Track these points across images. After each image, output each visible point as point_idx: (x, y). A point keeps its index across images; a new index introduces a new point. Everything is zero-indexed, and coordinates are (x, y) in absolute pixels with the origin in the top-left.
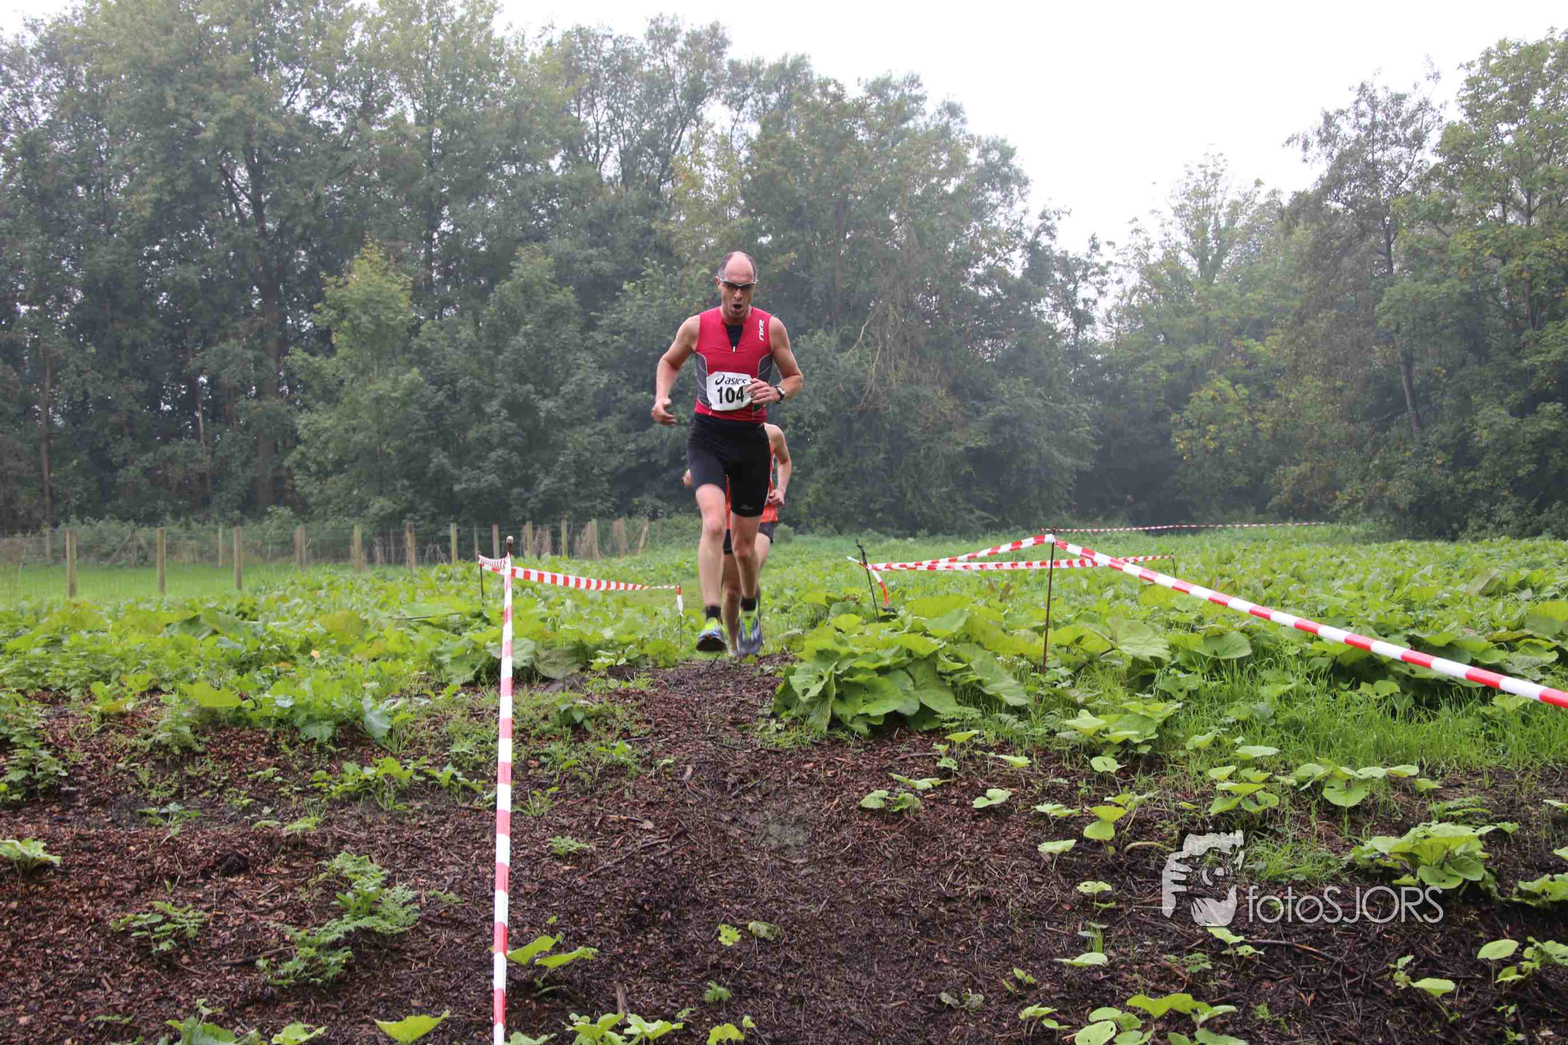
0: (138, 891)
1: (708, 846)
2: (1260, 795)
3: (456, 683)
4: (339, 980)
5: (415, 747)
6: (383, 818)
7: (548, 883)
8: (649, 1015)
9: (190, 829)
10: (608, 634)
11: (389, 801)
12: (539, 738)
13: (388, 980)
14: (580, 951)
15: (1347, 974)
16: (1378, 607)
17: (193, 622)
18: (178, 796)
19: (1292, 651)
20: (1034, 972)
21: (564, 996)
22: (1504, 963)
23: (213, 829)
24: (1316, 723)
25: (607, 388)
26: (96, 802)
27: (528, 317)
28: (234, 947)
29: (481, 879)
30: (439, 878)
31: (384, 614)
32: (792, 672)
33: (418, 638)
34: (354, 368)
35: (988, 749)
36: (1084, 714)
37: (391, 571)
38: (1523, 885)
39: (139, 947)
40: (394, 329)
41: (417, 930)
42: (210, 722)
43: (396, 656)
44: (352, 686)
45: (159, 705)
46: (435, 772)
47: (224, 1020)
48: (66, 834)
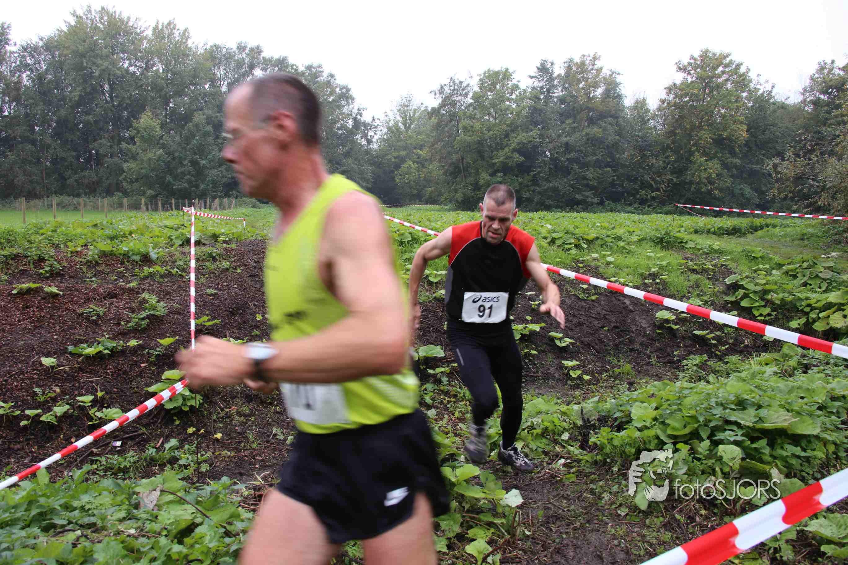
0: (85, 302)
3: (177, 245)
4: (145, 329)
5: (165, 263)
6: (156, 283)
7: (206, 302)
8: (237, 338)
9: (100, 285)
10: (223, 231)
11: (158, 279)
12: (202, 261)
13: (160, 329)
14: (216, 321)
15: (432, 326)
17: (95, 226)
18: (95, 276)
19: (423, 239)
23: (106, 285)
26: (70, 277)
27: (197, 134)
28: (114, 319)
29: (186, 301)
30: (173, 300)
31: (153, 225)
33: (165, 231)
34: (142, 149)
37: (153, 213)
39: (86, 318)
40: (154, 137)
41: (168, 315)
42: (103, 254)
43: (158, 237)
44: (145, 245)
45: (88, 249)
46: (171, 270)
47: (112, 339)
48: (63, 286)
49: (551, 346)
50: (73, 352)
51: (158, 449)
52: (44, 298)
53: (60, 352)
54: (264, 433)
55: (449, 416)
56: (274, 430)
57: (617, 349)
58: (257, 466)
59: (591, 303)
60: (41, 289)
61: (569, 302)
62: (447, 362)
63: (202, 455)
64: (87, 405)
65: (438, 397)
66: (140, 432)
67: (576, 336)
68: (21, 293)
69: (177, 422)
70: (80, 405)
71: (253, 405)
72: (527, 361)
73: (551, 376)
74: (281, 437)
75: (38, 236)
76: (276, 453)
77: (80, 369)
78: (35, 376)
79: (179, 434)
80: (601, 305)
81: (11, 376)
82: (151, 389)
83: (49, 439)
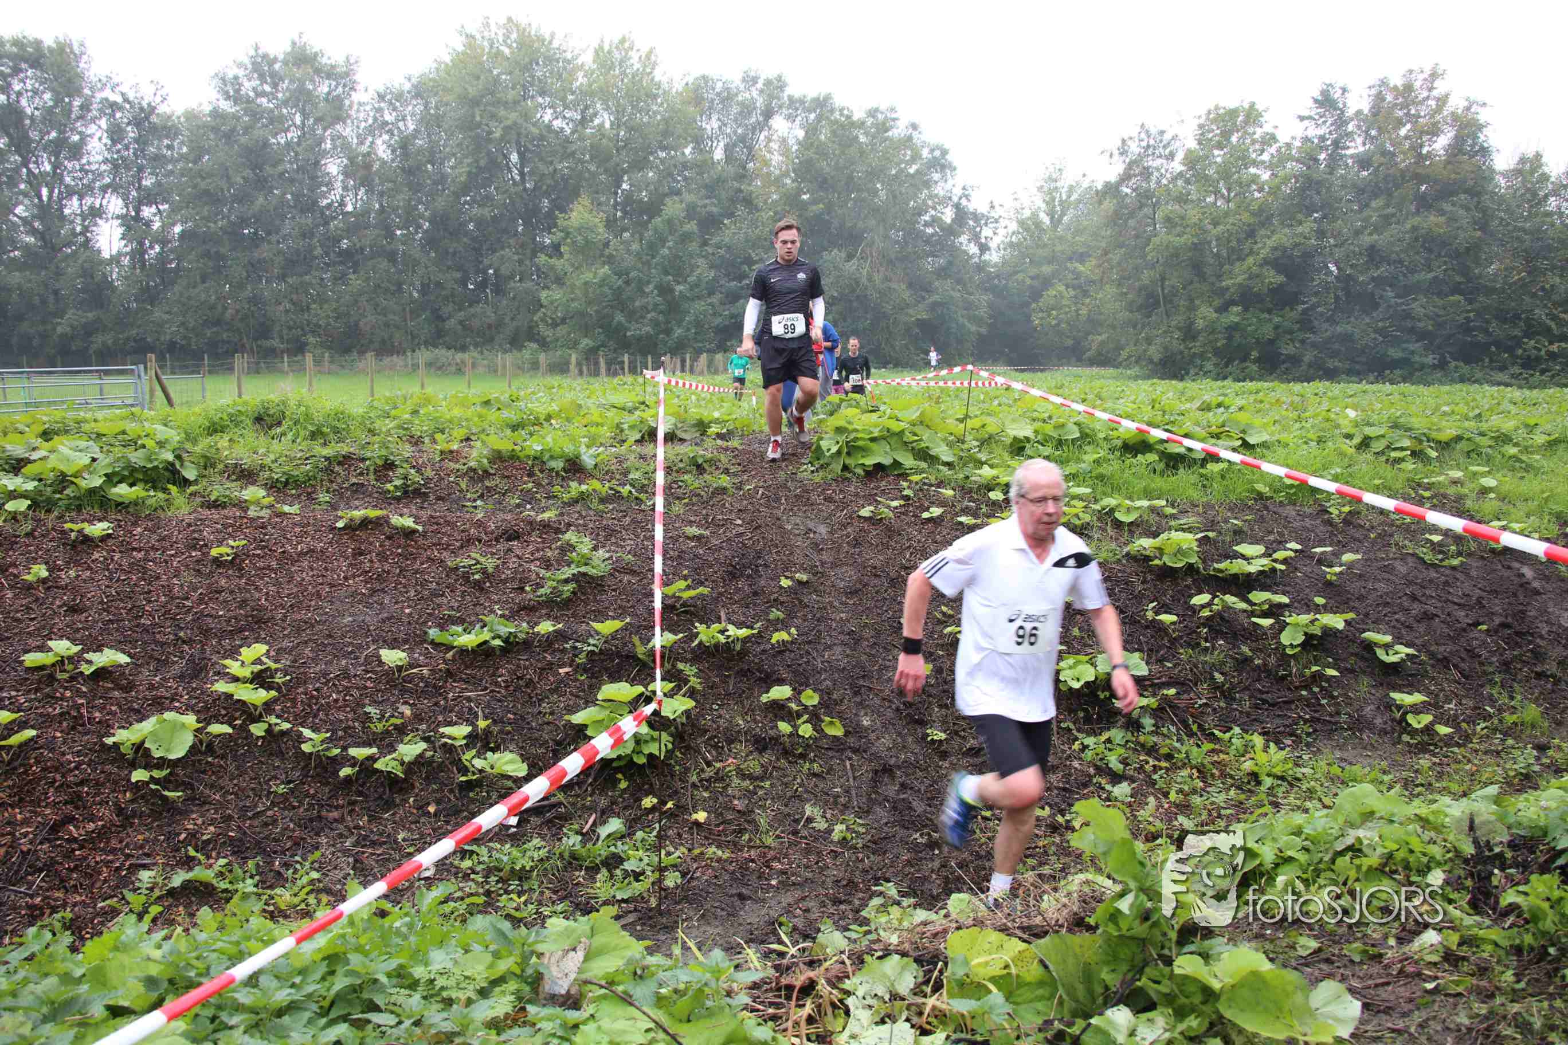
0: (462, 547)
1: (771, 534)
2: (1081, 515)
3: (632, 440)
4: (569, 600)
5: (609, 475)
7: (683, 552)
8: (739, 625)
9: (488, 515)
10: (716, 415)
11: (595, 504)
12: (677, 472)
13: (595, 600)
14: (701, 590)
16: (1148, 413)
17: (487, 403)
18: (481, 496)
19: (1102, 435)
20: (952, 608)
21: (692, 614)
22: (1203, 607)
23: (500, 516)
24: (1113, 476)
25: (714, 279)
26: (439, 498)
27: (670, 238)
28: (513, 579)
29: (646, 550)
30: (622, 547)
31: (590, 402)
32: (821, 439)
33: (609, 414)
34: (573, 265)
35: (931, 485)
36: (986, 468)
37: (592, 380)
38: (1216, 565)
39: (463, 577)
40: (594, 243)
41: (611, 574)
42: (497, 457)
43: (597, 424)
44: (573, 440)
45: (471, 447)
46: (620, 489)
47: (510, 617)
48: (424, 514)
49: (1366, 660)
50: (437, 641)
51: (589, 836)
52: (389, 538)
53: (413, 640)
54: (789, 815)
55: (1157, 798)
56: (809, 810)
57: (1507, 671)
58: (773, 882)
59: (1448, 572)
60: (386, 520)
61: (1402, 569)
62: (1153, 685)
63: (668, 854)
64: (457, 743)
65: (1133, 757)
66: (553, 800)
67: (1418, 642)
68: (351, 528)
69: (623, 785)
70: (445, 744)
71: (767, 757)
72: (1316, 689)
73: (1370, 726)
74: (821, 825)
75: (387, 421)
76: (812, 858)
77: (449, 673)
78: (369, 684)
79: (625, 808)
80: (1471, 578)
81: (328, 681)
82: (578, 718)
83: (389, 805)
